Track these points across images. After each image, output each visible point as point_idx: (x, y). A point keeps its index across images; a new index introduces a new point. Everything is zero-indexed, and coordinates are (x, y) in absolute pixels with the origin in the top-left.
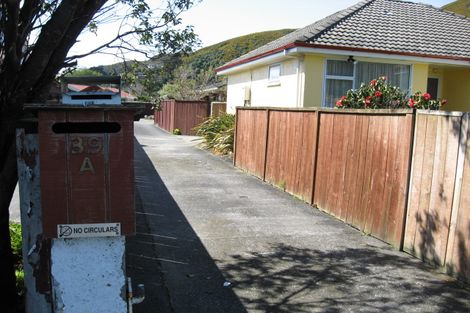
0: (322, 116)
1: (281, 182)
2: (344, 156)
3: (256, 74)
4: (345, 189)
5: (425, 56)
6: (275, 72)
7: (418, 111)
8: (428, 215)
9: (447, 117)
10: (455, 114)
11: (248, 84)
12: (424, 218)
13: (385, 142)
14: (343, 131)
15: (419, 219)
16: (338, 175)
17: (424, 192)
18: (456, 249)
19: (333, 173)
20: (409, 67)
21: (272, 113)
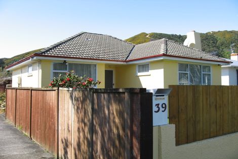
0: (33, 91)
1: (21, 127)
2: (39, 112)
3: (23, 70)
4: (40, 129)
5: (102, 60)
6: (30, 69)
7: (60, 88)
8: (65, 139)
9: (68, 91)
10: (71, 89)
11: (20, 75)
12: (64, 141)
13: (51, 104)
14: (38, 99)
15: (63, 142)
16: (38, 121)
17: (63, 128)
18: (74, 156)
19: (36, 120)
20: (95, 65)
21: (18, 91)
